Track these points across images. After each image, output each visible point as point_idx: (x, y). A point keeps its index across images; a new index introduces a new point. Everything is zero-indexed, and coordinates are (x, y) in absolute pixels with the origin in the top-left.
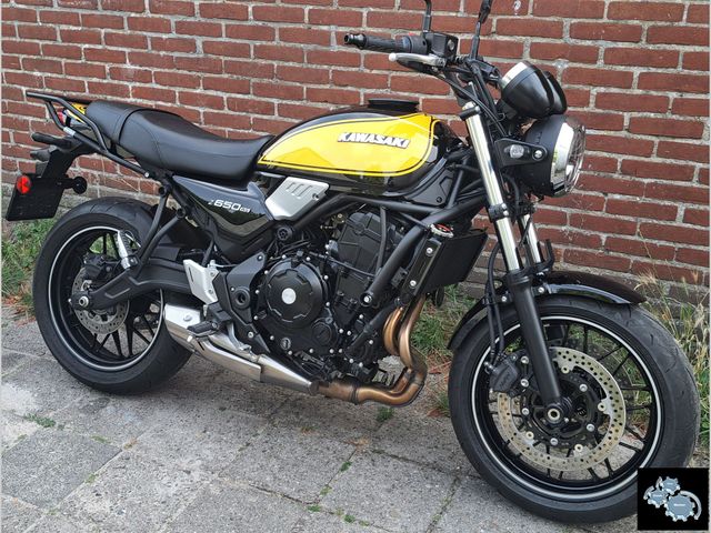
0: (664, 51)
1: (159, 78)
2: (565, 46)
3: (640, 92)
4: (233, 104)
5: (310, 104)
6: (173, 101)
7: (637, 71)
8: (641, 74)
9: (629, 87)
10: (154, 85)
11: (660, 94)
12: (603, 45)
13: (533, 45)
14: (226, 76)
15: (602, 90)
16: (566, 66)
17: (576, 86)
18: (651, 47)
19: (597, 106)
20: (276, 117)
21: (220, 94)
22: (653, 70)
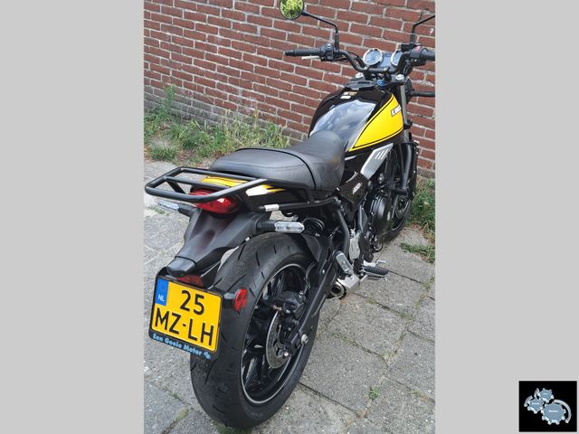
1: (234, 45)
4: (271, 64)
5: (313, 69)
6: (240, 58)
10: (231, 48)
14: (270, 48)
20: (294, 73)
21: (265, 57)
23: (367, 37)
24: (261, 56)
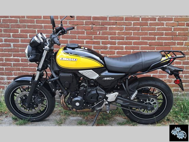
0: (129, 42)
2: (109, 41)
3: (125, 50)
7: (124, 46)
8: (125, 47)
9: (123, 50)
11: (129, 51)
12: (117, 41)
13: (102, 41)
14: (21, 53)
15: (118, 50)
16: (110, 46)
17: (112, 50)
18: (127, 41)
19: (117, 54)
21: (18, 58)
22: (127, 46)
23: (71, 40)
24: (15, 58)
